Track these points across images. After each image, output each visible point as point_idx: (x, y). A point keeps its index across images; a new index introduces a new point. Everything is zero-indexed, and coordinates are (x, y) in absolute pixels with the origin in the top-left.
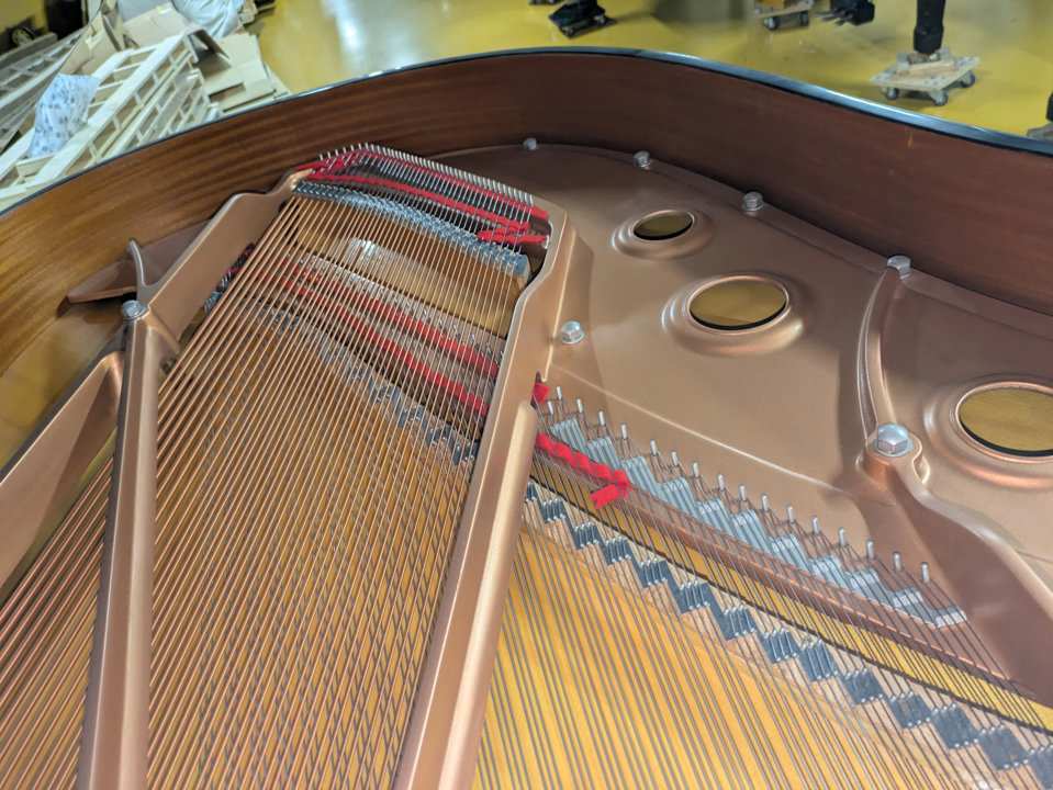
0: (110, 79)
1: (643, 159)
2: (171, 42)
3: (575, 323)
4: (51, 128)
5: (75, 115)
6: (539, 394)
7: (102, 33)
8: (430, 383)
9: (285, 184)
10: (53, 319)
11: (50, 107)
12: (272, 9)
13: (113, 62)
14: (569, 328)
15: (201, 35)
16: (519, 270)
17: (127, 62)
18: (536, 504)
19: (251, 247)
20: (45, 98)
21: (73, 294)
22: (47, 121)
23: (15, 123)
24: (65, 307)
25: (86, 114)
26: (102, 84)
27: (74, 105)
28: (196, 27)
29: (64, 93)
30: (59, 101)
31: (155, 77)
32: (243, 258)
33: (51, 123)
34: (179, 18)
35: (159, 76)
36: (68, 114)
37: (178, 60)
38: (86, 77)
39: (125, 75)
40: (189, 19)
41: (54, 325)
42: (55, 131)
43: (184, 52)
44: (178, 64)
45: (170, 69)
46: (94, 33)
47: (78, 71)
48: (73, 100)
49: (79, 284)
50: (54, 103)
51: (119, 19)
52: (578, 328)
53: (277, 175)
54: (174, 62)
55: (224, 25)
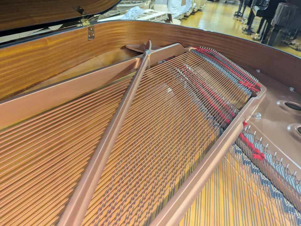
0: (145, 13)
1: (292, 89)
2: (163, 13)
3: (260, 114)
4: (128, 16)
5: (135, 16)
6: (244, 124)
7: (149, 4)
8: (212, 107)
9: (188, 48)
10: (120, 48)
11: (132, 12)
12: (187, 19)
13: (148, 11)
14: (258, 114)
15: (170, 16)
16: (248, 94)
17: (151, 12)
18: (234, 147)
19: (174, 57)
20: (132, 9)
21: (127, 46)
22: (129, 14)
23: (122, 11)
24: (124, 48)
25: (137, 17)
26: (144, 14)
27: (136, 14)
28: (169, 13)
29: (136, 10)
30: (134, 12)
31: (156, 18)
32: (171, 58)
33: (129, 15)
34: (167, 9)
35: (157, 18)
36: (134, 15)
37: (163, 17)
38: (143, 10)
39: (149, 14)
40: (169, 10)
41: (119, 50)
42: (129, 17)
43: (165, 16)
44: (162, 18)
45: (159, 18)
46: (147, 3)
47: (141, 8)
48: (137, 13)
49: (130, 44)
50: (133, 11)
51: (153, 3)
52: (260, 115)
53: (187, 46)
54: (161, 17)
55: (175, 16)
